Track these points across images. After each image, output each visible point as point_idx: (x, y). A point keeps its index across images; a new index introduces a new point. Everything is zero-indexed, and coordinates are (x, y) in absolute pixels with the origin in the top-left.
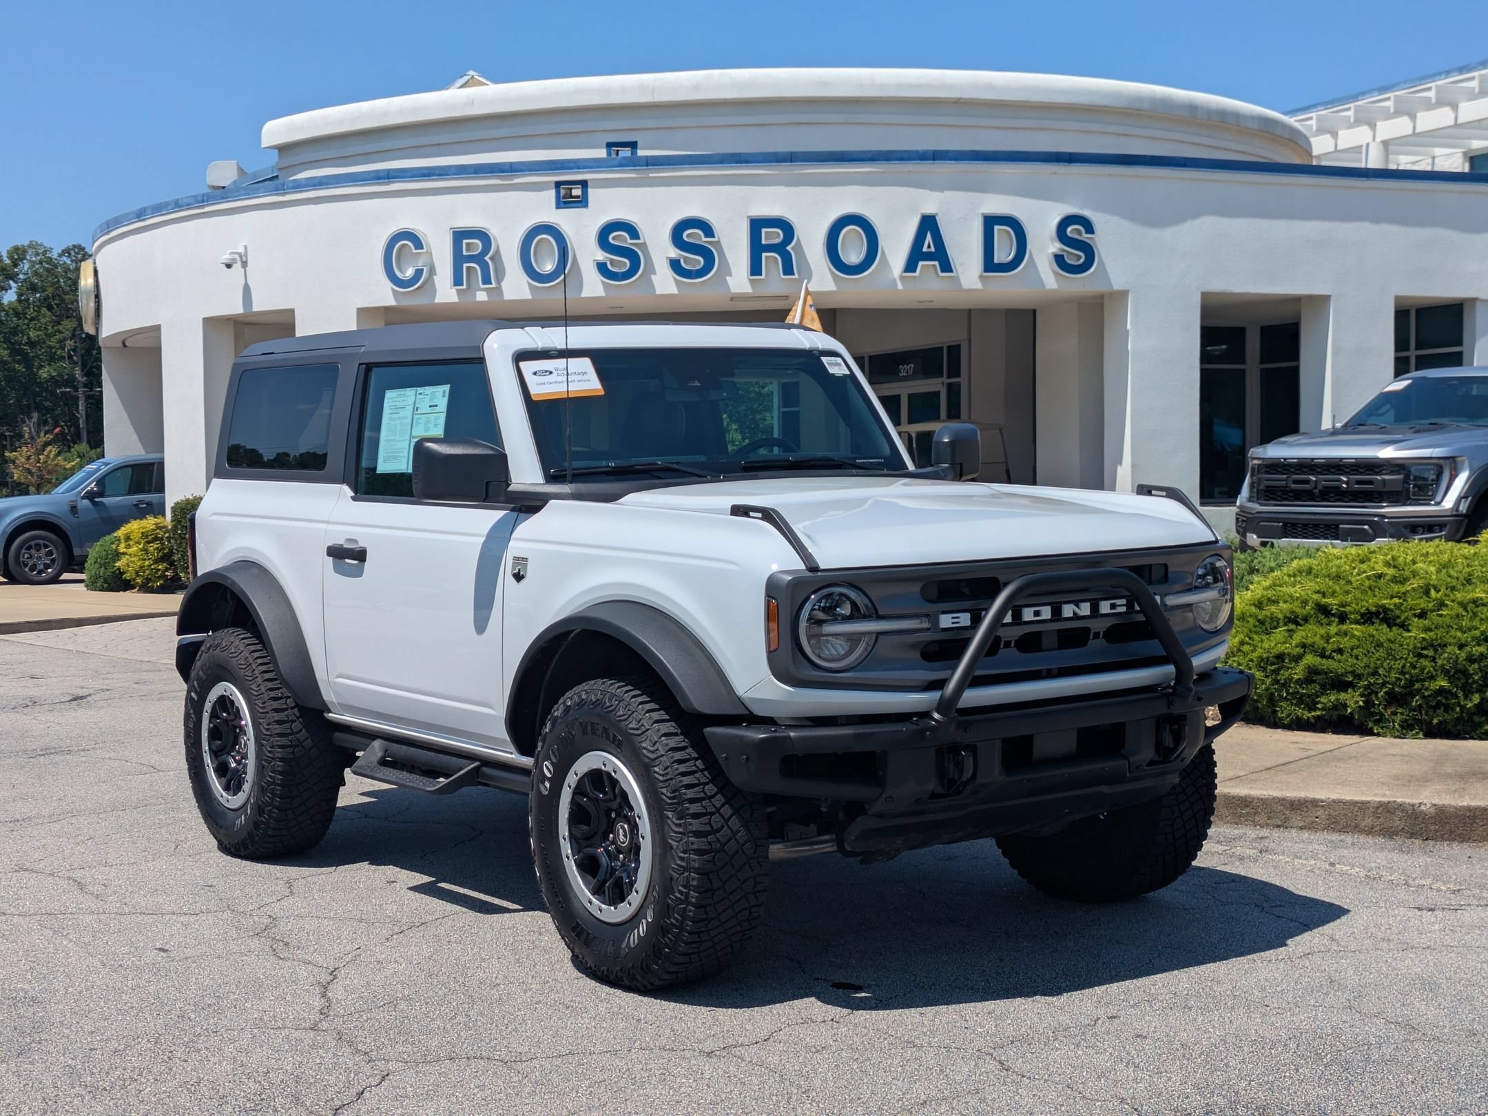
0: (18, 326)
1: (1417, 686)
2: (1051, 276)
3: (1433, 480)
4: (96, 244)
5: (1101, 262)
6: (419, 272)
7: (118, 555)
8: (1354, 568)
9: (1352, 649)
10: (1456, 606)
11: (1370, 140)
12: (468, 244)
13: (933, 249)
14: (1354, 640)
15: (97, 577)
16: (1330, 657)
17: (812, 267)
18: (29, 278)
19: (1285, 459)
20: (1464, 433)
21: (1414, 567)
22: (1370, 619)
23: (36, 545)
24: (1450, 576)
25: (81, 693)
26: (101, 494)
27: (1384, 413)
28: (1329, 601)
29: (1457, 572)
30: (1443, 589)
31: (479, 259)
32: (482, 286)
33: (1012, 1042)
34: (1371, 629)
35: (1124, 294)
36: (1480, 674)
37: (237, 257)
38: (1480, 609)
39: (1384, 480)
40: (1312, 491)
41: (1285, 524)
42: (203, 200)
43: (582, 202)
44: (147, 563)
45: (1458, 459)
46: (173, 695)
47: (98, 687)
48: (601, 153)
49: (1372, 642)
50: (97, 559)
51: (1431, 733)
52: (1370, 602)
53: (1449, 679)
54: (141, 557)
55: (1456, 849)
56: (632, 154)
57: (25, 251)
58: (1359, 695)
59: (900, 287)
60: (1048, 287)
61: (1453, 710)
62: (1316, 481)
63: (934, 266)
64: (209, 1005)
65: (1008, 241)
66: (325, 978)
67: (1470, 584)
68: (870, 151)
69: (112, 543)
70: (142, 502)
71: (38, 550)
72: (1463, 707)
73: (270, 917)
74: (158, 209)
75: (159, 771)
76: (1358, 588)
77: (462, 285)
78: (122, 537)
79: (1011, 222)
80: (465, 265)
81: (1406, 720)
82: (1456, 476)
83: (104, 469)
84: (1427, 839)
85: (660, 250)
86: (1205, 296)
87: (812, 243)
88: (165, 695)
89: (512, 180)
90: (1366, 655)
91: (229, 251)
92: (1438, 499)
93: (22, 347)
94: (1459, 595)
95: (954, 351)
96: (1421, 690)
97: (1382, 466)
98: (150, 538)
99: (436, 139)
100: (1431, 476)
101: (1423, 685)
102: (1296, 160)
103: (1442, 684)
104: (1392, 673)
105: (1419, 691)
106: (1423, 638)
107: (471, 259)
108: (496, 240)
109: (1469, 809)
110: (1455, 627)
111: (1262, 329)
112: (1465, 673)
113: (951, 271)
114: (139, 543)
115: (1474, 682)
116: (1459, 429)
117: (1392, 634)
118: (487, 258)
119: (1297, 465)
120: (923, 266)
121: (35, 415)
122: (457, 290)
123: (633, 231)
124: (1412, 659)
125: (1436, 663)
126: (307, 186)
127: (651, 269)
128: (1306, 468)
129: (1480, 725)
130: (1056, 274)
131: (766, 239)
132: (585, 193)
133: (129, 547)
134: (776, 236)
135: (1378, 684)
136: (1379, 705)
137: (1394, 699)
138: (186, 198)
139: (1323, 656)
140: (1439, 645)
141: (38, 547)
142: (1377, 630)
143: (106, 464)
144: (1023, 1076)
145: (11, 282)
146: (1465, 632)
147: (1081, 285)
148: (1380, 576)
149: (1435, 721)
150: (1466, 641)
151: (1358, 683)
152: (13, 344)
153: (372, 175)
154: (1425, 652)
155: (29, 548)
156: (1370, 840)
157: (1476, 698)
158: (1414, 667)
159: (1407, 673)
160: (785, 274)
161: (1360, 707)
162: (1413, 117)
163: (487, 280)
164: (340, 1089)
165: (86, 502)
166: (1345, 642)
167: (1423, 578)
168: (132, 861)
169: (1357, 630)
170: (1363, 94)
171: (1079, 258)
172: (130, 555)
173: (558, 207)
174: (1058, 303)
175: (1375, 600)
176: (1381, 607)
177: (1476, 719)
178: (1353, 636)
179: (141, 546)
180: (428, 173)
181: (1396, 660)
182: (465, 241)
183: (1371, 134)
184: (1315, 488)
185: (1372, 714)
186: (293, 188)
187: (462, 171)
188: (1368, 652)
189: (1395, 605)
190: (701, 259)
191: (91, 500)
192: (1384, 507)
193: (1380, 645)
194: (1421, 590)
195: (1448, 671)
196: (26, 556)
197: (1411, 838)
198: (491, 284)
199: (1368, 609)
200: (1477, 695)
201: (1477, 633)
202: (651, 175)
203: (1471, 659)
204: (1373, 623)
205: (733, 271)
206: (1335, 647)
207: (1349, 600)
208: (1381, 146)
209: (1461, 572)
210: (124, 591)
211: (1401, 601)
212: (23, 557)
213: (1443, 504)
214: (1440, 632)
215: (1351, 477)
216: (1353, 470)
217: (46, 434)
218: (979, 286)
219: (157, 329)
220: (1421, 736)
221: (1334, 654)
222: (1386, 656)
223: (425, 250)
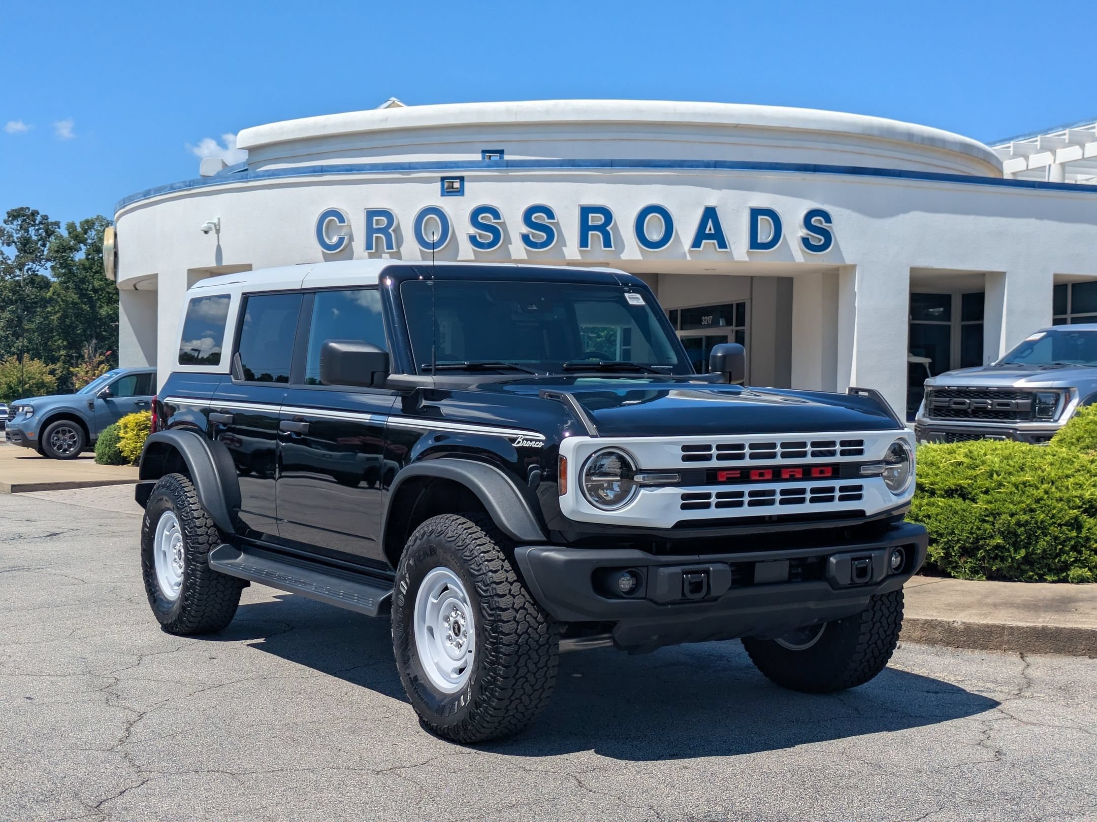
0: (86, 277)
1: (981, 542)
2: (800, 253)
3: (1053, 404)
4: (117, 215)
5: (837, 244)
6: (341, 240)
7: (119, 439)
8: (943, 458)
9: (937, 515)
10: (1010, 486)
11: (1051, 162)
12: (377, 220)
13: (713, 232)
14: (939, 509)
15: (103, 454)
16: (922, 521)
17: (625, 242)
18: (95, 242)
19: (949, 387)
20: (1079, 371)
21: (984, 458)
22: (952, 494)
23: (62, 430)
24: (1008, 465)
25: (57, 531)
26: (111, 395)
27: (1027, 356)
28: (923, 480)
29: (1014, 462)
30: (1003, 474)
31: (384, 231)
32: (386, 251)
33: (594, 769)
34: (951, 502)
35: (853, 267)
36: (1025, 535)
37: (212, 226)
38: (1027, 489)
39: (1017, 403)
40: (966, 410)
41: (947, 434)
42: (191, 184)
43: (460, 192)
44: (139, 445)
45: (1071, 389)
46: (121, 534)
47: (71, 527)
48: (478, 157)
49: (951, 511)
50: (103, 441)
51: (991, 577)
52: (951, 483)
53: (1004, 538)
54: (135, 440)
55: (977, 654)
56: (500, 158)
57: (94, 224)
58: (941, 548)
59: (689, 258)
60: (797, 261)
61: (1007, 561)
62: (969, 403)
63: (714, 243)
64: (45, 734)
65: (768, 224)
66: (134, 717)
67: (1022, 471)
68: (669, 160)
69: (115, 430)
70: (141, 401)
71: (64, 435)
72: (1013, 559)
73: (116, 678)
74: (159, 191)
75: (86, 583)
76: (943, 472)
77: (372, 249)
78: (122, 426)
79: (770, 213)
80: (375, 235)
81: (974, 567)
82: (1070, 401)
83: (115, 377)
84: (958, 647)
85: (516, 227)
86: (913, 270)
87: (625, 224)
88: (116, 534)
89: (410, 175)
90: (946, 519)
91: (207, 222)
92: (1056, 418)
93: (88, 292)
94: (1013, 479)
95: (741, 307)
96: (984, 545)
97: (1016, 393)
98: (142, 426)
99: (359, 145)
100: (1052, 401)
101: (985, 542)
102: (991, 175)
103: (999, 541)
104: (964, 534)
105: (982, 546)
106: (986, 509)
107: (379, 231)
108: (397, 217)
109: (988, 626)
110: (1009, 501)
111: (964, 296)
112: (1016, 535)
113: (726, 247)
114: (133, 430)
115: (1021, 541)
116: (1076, 368)
117: (965, 505)
118: (390, 231)
119: (957, 391)
120: (705, 243)
121: (94, 341)
122: (369, 253)
123: (496, 214)
124: (977, 523)
125: (995, 526)
126: (263, 176)
127: (508, 240)
128: (962, 393)
129: (1026, 572)
130: (802, 251)
131: (592, 221)
132: (462, 186)
133: (126, 433)
134: (598, 219)
135: (955, 541)
136: (955, 556)
137: (966, 552)
138: (178, 183)
139: (916, 520)
140: (997, 513)
141: (64, 432)
142: (955, 502)
143: (117, 373)
144: (591, 791)
145: (82, 245)
146: (1015, 505)
147: (822, 260)
148: (960, 464)
149: (994, 568)
150: (1016, 511)
151: (940, 540)
152: (82, 290)
153: (310, 169)
154: (987, 518)
155: (58, 433)
156: (917, 647)
157: (1023, 552)
158: (979, 529)
159: (975, 533)
160: (605, 246)
161: (942, 557)
162: (1082, 146)
163: (390, 246)
164: (109, 789)
165: (101, 401)
166: (933, 511)
167: (989, 466)
168: (37, 641)
169: (941, 502)
170: (1051, 129)
171: (820, 240)
172: (127, 439)
173: (442, 195)
174: (808, 273)
175: (955, 481)
176: (958, 486)
177: (1023, 567)
178: (938, 506)
179: (135, 433)
180: (350, 169)
181: (967, 523)
182: (375, 218)
183: (1052, 158)
184: (969, 408)
185: (950, 562)
186: (254, 177)
187: (374, 168)
188: (948, 517)
189: (968, 485)
190: (544, 235)
191: (105, 399)
192: (1017, 423)
193: (956, 513)
194: (987, 474)
195: (1003, 533)
196: (55, 438)
197: (947, 646)
198: (393, 249)
199: (949, 487)
200: (1024, 550)
201: (1024, 505)
202: (510, 174)
203: (1019, 524)
204: (953, 497)
205: (568, 243)
206: (925, 513)
207: (937, 480)
208: (1059, 167)
209: (1017, 462)
210: (122, 464)
211: (973, 482)
212: (53, 439)
213: (1059, 421)
214: (998, 504)
215: (994, 400)
216: (996, 395)
217: (100, 355)
218: (747, 259)
219: (155, 276)
220: (984, 579)
221: (924, 519)
222: (960, 521)
223: (346, 224)
